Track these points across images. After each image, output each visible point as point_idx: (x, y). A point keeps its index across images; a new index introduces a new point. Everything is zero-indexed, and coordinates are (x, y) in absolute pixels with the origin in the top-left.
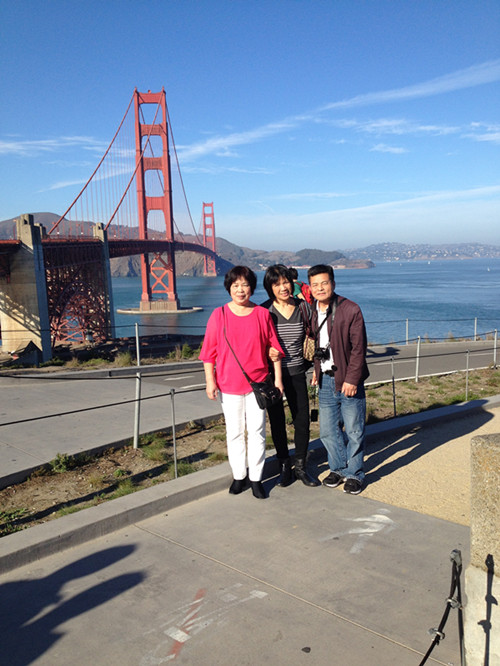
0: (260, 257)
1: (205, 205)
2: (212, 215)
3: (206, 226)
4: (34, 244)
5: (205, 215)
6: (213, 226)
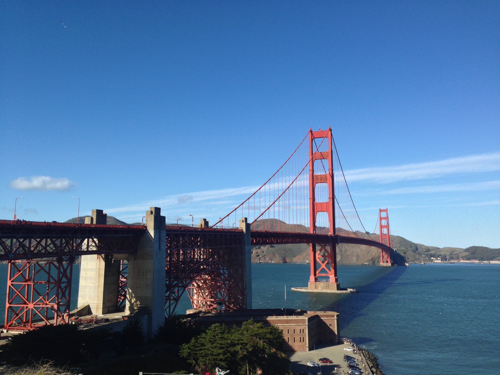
0: (433, 252)
1: (381, 211)
2: (387, 218)
3: (381, 227)
4: (155, 228)
5: (381, 219)
6: (387, 227)
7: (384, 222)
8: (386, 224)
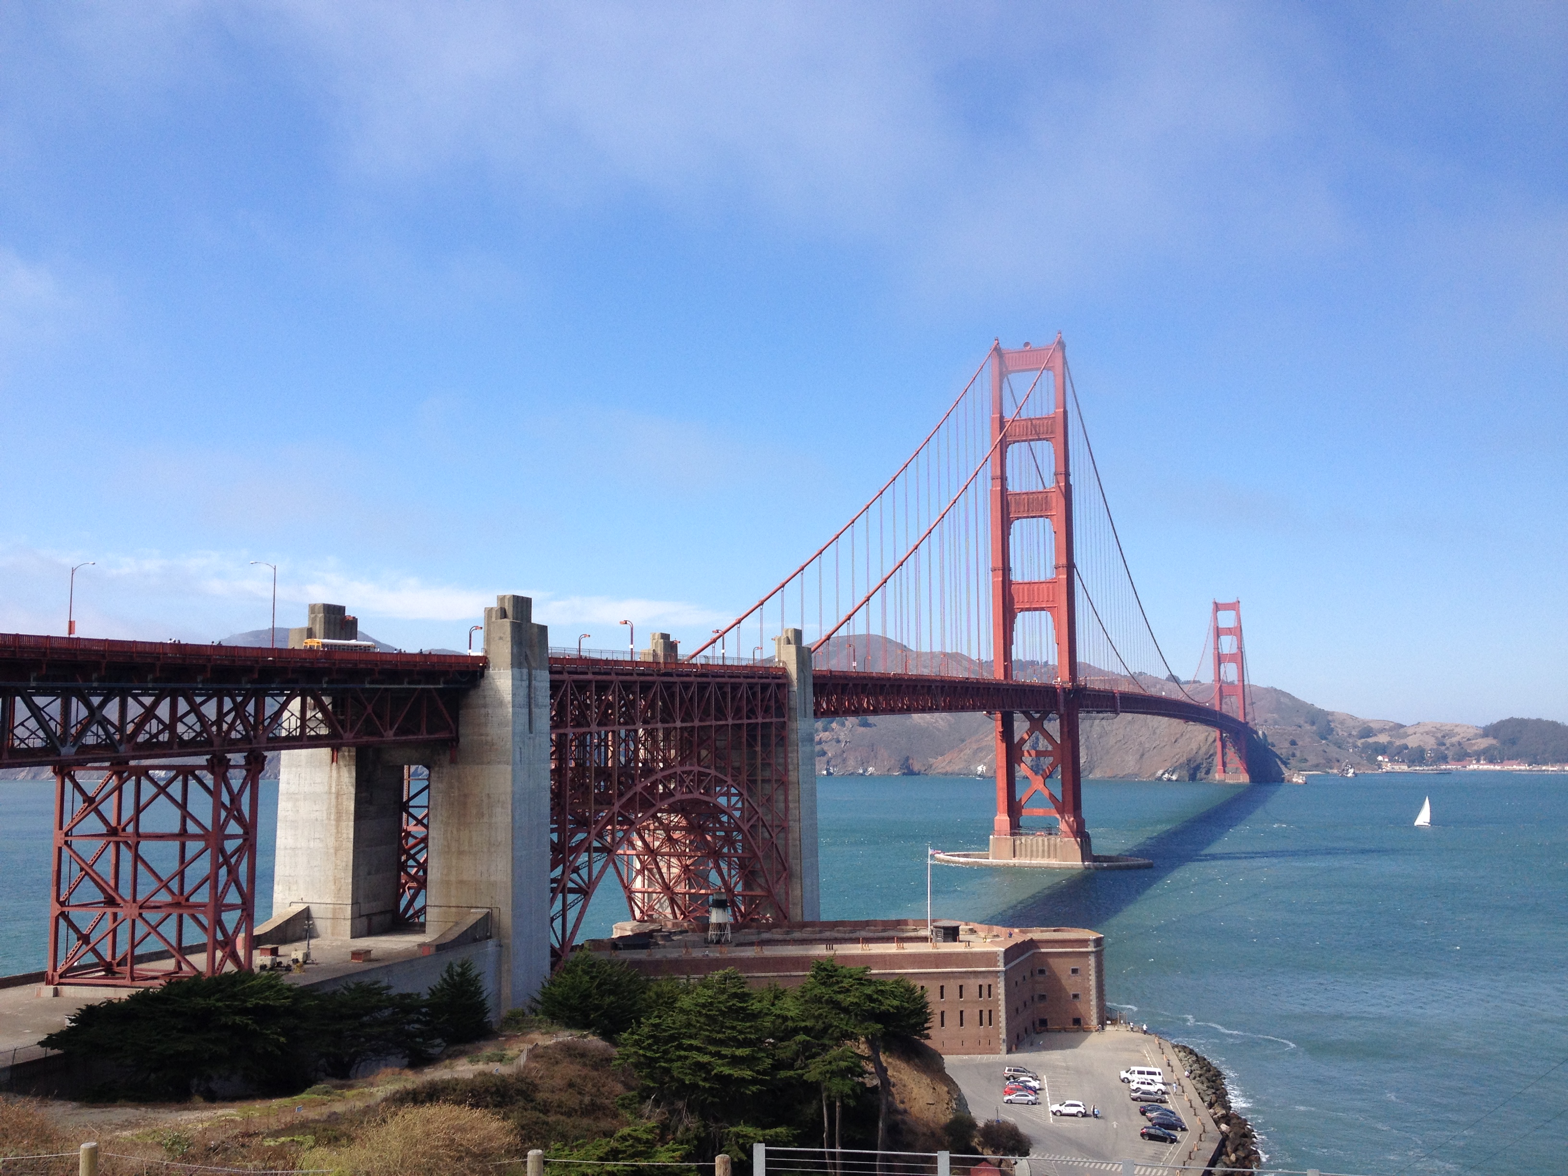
1: (1217, 607)
2: (1237, 632)
3: (1220, 659)
4: (516, 664)
5: (1218, 632)
6: (1239, 658)
7: (1228, 645)
8: (1234, 650)
